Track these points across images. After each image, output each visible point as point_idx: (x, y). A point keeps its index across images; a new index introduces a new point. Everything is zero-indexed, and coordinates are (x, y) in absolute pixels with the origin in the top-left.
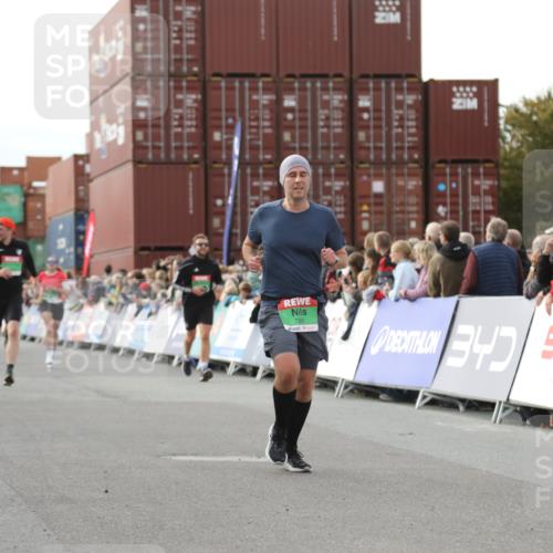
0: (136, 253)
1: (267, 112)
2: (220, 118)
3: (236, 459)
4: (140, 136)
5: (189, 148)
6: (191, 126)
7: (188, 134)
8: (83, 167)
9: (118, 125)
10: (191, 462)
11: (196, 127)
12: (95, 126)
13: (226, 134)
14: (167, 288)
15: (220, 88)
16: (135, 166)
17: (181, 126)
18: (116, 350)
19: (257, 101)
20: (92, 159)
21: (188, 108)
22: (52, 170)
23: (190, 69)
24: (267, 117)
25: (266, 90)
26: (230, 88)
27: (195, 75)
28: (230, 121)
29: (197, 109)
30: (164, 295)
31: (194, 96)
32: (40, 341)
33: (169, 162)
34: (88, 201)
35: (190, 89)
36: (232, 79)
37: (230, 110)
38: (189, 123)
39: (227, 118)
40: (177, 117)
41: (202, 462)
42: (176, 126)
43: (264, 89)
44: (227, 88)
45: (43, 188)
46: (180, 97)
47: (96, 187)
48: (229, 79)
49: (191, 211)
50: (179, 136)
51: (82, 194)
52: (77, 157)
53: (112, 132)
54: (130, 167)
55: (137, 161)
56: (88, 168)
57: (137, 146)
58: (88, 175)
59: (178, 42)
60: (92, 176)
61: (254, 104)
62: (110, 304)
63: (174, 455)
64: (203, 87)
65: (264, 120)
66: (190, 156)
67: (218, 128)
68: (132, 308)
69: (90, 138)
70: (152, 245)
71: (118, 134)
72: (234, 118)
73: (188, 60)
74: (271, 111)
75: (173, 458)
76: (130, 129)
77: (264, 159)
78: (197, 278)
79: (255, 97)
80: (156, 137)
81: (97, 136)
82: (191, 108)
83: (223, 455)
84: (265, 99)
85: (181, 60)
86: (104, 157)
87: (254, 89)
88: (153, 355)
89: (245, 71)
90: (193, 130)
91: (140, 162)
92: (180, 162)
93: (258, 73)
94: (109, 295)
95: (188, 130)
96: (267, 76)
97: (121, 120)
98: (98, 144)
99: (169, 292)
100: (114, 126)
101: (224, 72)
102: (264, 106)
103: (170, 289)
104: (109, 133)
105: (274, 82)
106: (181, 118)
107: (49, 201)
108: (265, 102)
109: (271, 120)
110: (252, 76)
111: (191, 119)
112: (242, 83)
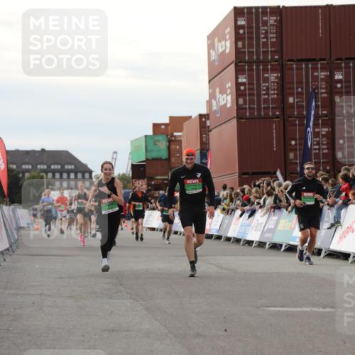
0: (239, 176)
1: (324, 83)
2: (293, 88)
3: (309, 309)
4: (241, 101)
5: (272, 108)
6: (273, 94)
7: (272, 99)
8: (205, 122)
9: (227, 95)
10: (279, 311)
11: (277, 94)
12: (212, 96)
13: (297, 98)
14: (260, 198)
15: (293, 69)
16: (238, 121)
17: (267, 94)
18: (228, 239)
19: (317, 76)
20: (211, 117)
21: (272, 82)
22: (186, 124)
23: (272, 57)
24: (324, 86)
25: (323, 69)
26: (299, 69)
27: (276, 61)
28: (300, 90)
29: (277, 83)
30: (258, 203)
31: (275, 75)
32: (180, 234)
33: (260, 117)
34: (209, 144)
35: (273, 70)
36: (301, 63)
37: (300, 83)
38: (273, 92)
39: (297, 88)
40: (265, 88)
41: (287, 311)
42: (264, 95)
43: (321, 68)
44: (297, 69)
45: (180, 136)
46: (266, 75)
47: (214, 135)
48: (298, 63)
49: (275, 149)
50: (266, 101)
51: (204, 139)
52: (201, 116)
53: (223, 100)
54: (235, 121)
55: (239, 118)
56: (208, 123)
57: (239, 108)
58: (209, 127)
59: (265, 40)
60: (211, 128)
61: (315, 79)
62: (224, 209)
63: (268, 307)
64: (281, 68)
65: (322, 88)
66: (274, 113)
67: (292, 94)
68: (238, 212)
69: (209, 103)
70: (250, 171)
71: (227, 100)
72: (302, 89)
73: (271, 51)
74: (326, 82)
75: (268, 309)
76: (234, 97)
77: (322, 114)
78: (305, 194)
79: (315, 74)
80: (251, 102)
81: (214, 102)
82: (274, 82)
83: (300, 307)
84: (322, 75)
85: (267, 52)
86: (218, 115)
87: (315, 69)
88: (252, 242)
89: (309, 57)
90: (275, 96)
91: (241, 119)
92: (266, 117)
93: (318, 58)
94: (223, 204)
95: (272, 96)
96: (324, 60)
97: (229, 91)
98: (214, 108)
99: (262, 201)
100: (225, 96)
101: (295, 58)
102: (322, 79)
103: (263, 199)
104: (221, 100)
105: (328, 63)
106: (268, 89)
107: (184, 144)
108: (322, 77)
109: (326, 88)
110: (314, 60)
111: (274, 90)
112: (307, 66)
